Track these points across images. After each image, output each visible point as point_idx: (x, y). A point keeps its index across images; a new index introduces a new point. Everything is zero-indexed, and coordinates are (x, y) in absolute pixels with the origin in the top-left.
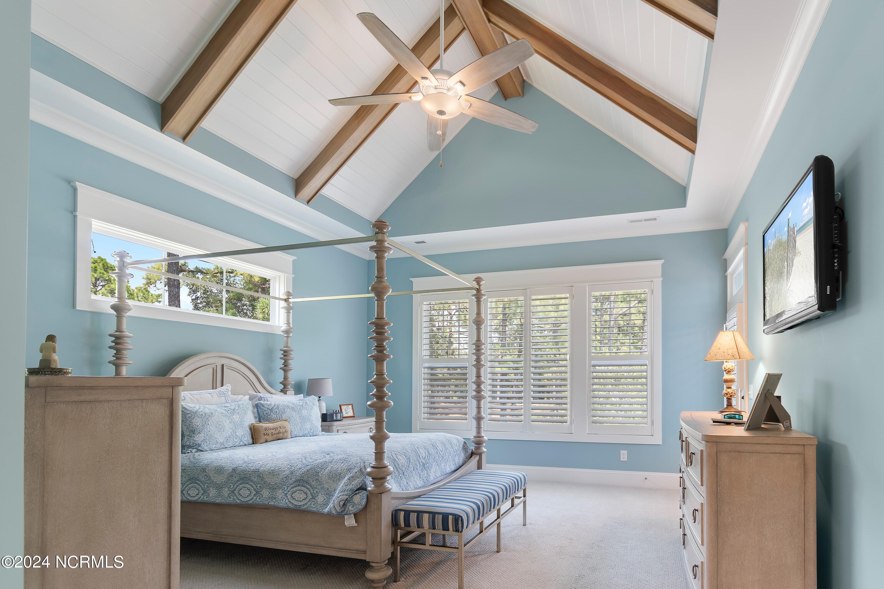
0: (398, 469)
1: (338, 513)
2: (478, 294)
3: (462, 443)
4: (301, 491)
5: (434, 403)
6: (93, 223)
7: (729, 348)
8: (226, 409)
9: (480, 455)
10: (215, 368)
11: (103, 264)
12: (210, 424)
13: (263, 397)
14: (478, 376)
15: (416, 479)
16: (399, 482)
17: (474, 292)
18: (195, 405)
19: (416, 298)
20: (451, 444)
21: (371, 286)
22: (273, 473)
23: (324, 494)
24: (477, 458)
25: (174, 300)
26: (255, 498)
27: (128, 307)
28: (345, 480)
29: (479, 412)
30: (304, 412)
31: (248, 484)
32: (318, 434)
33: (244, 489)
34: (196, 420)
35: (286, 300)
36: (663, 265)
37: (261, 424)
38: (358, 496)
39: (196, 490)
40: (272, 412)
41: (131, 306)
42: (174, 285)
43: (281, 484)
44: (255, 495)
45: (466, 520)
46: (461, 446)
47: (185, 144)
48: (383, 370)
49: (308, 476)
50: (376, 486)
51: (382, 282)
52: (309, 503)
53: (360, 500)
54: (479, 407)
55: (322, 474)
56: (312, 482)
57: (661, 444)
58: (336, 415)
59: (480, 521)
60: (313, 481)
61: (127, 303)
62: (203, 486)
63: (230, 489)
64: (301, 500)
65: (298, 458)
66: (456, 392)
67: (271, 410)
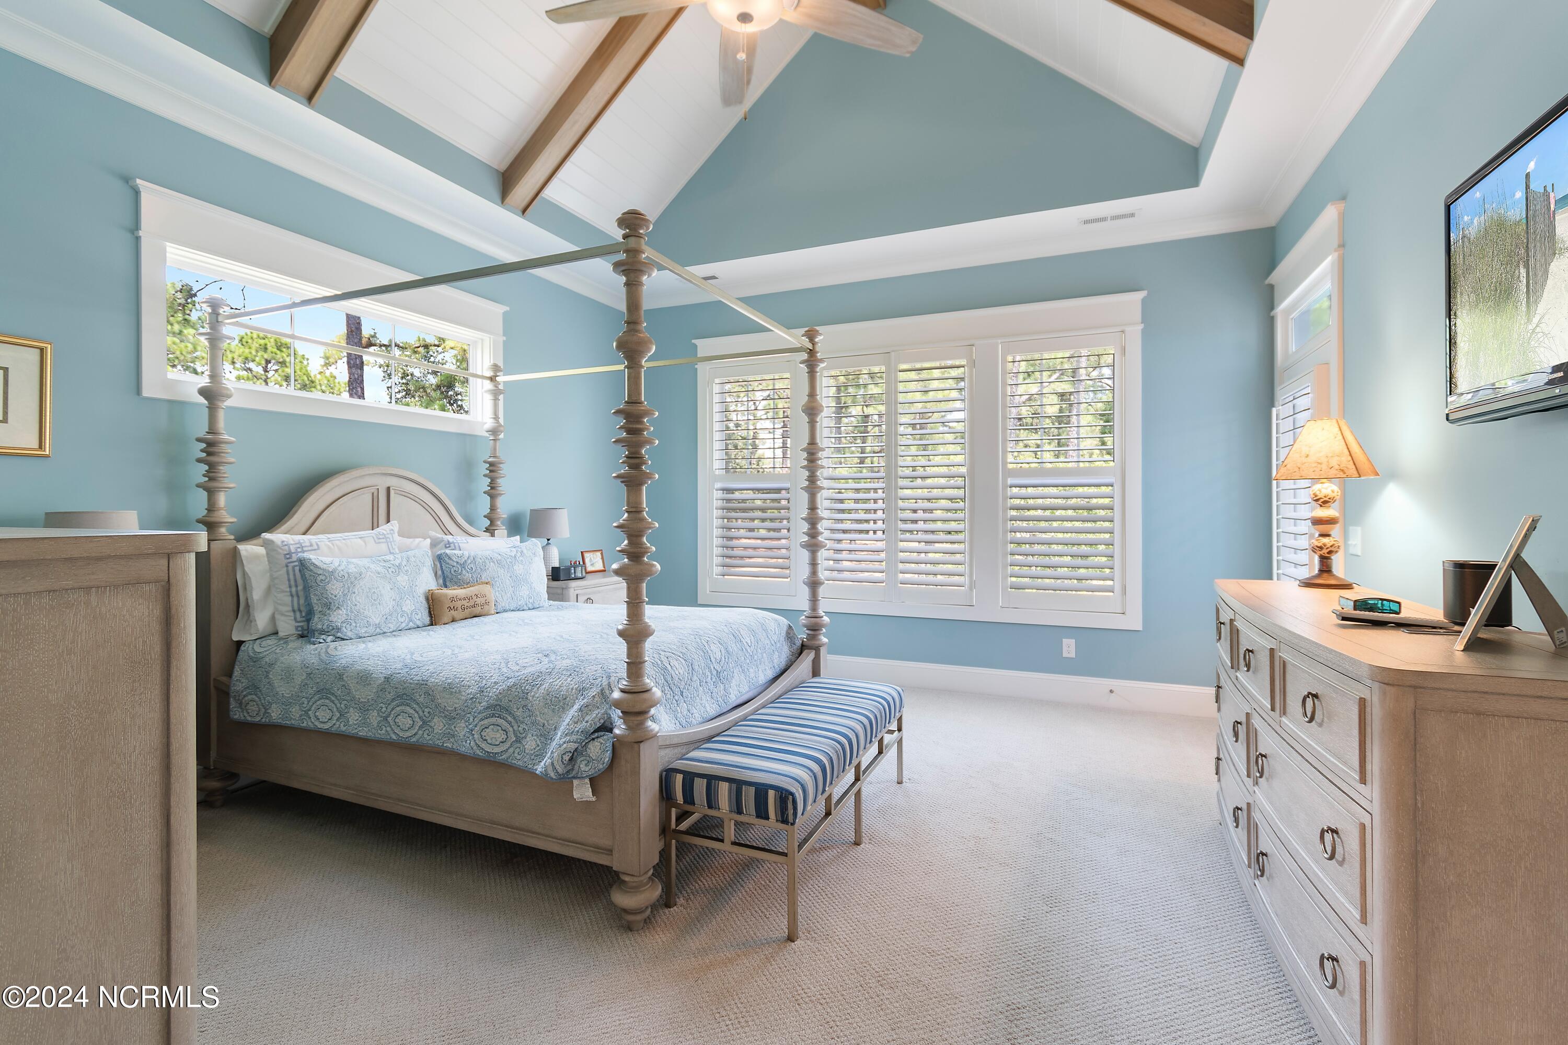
0: (672, 685)
1: (560, 775)
2: (812, 359)
3: (785, 629)
4: (498, 725)
5: (731, 539)
6: (168, 249)
7: (1330, 455)
8: (387, 564)
9: (817, 649)
10: (375, 494)
11: (275, 340)
12: (356, 591)
13: (453, 543)
14: (813, 508)
15: (704, 701)
16: (673, 711)
17: (805, 356)
18: (332, 559)
19: (703, 369)
20: (765, 630)
21: (616, 341)
22: (451, 689)
23: (537, 735)
24: (812, 655)
25: (356, 386)
26: (420, 732)
27: (225, 392)
28: (573, 711)
29: (814, 572)
30: (519, 569)
31: (410, 706)
32: (541, 605)
33: (403, 716)
34: (334, 585)
35: (492, 379)
36: (1144, 301)
37: (445, 591)
38: (596, 743)
39: (328, 711)
40: (465, 569)
41: (230, 390)
42: (355, 366)
43: (464, 711)
44: (421, 727)
45: (801, 800)
46: (784, 633)
47: (313, 108)
48: (641, 503)
49: (510, 699)
50: (629, 728)
51: (637, 331)
52: (511, 750)
53: (600, 751)
54: (814, 564)
55: (533, 696)
56: (516, 710)
57: (1141, 629)
58: (575, 570)
59: (826, 795)
60: (518, 709)
61: (225, 384)
62: (338, 705)
63: (381, 714)
64: (497, 743)
65: (494, 661)
66: (763, 520)
67: (463, 565)
